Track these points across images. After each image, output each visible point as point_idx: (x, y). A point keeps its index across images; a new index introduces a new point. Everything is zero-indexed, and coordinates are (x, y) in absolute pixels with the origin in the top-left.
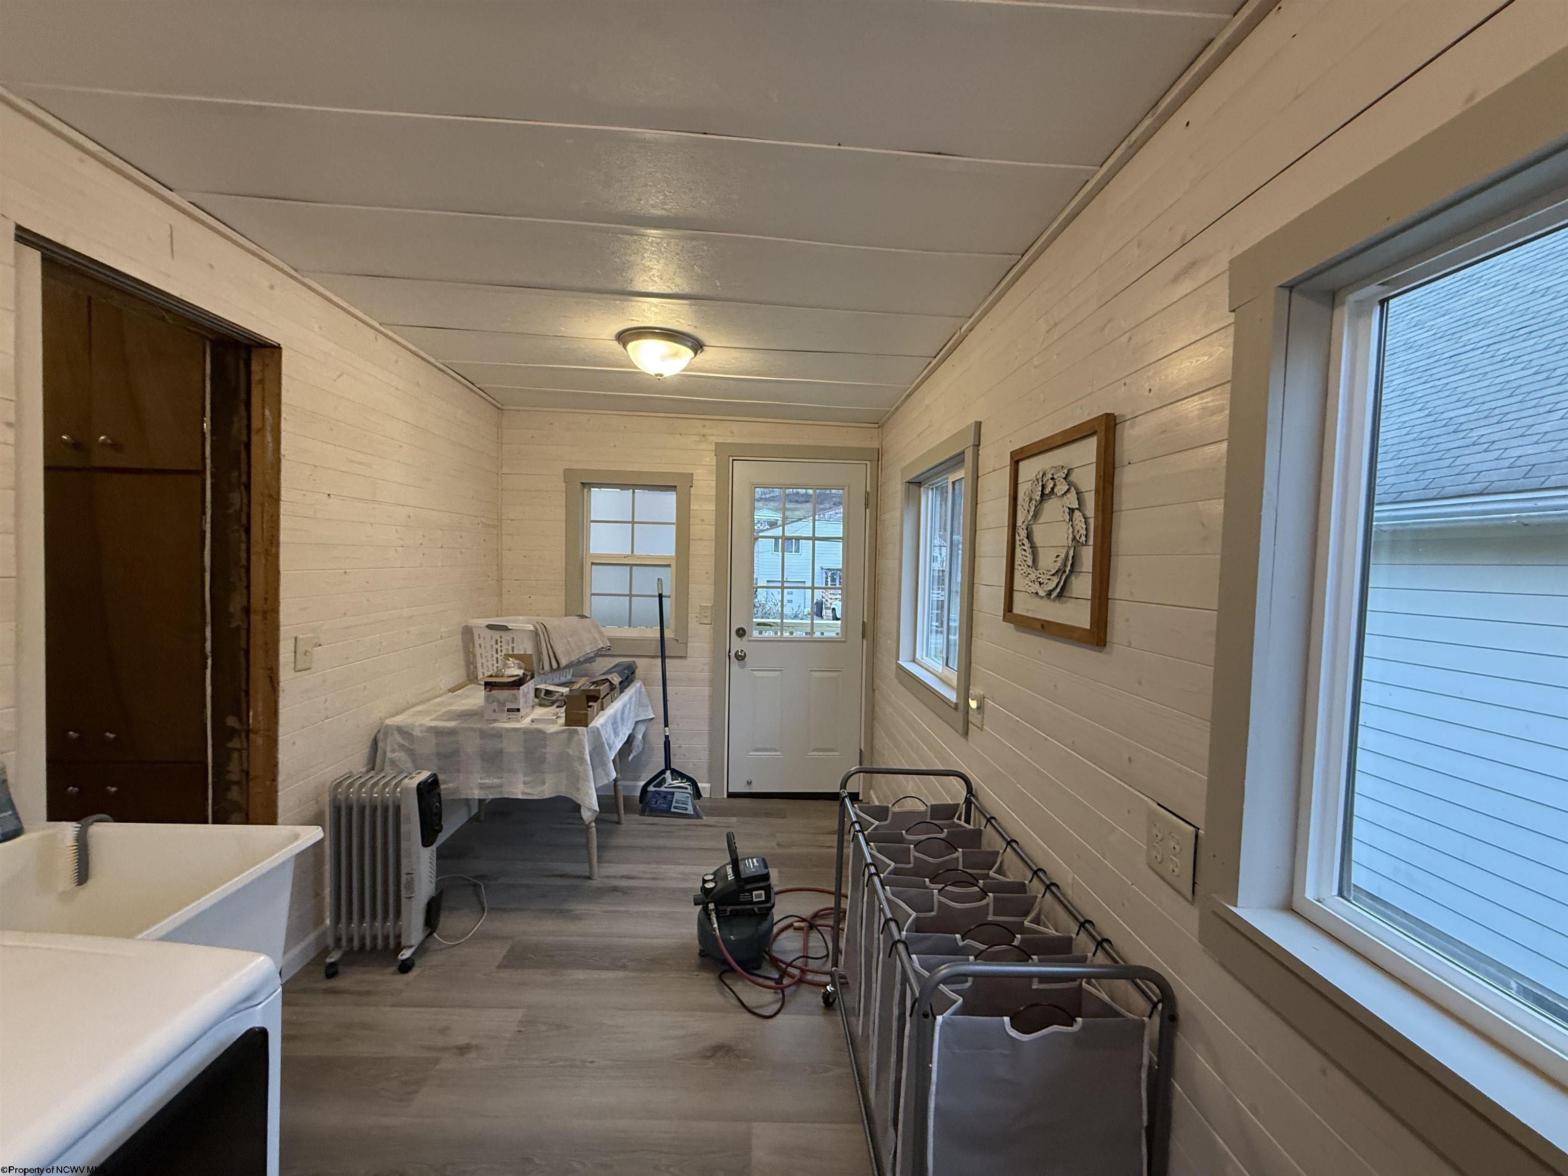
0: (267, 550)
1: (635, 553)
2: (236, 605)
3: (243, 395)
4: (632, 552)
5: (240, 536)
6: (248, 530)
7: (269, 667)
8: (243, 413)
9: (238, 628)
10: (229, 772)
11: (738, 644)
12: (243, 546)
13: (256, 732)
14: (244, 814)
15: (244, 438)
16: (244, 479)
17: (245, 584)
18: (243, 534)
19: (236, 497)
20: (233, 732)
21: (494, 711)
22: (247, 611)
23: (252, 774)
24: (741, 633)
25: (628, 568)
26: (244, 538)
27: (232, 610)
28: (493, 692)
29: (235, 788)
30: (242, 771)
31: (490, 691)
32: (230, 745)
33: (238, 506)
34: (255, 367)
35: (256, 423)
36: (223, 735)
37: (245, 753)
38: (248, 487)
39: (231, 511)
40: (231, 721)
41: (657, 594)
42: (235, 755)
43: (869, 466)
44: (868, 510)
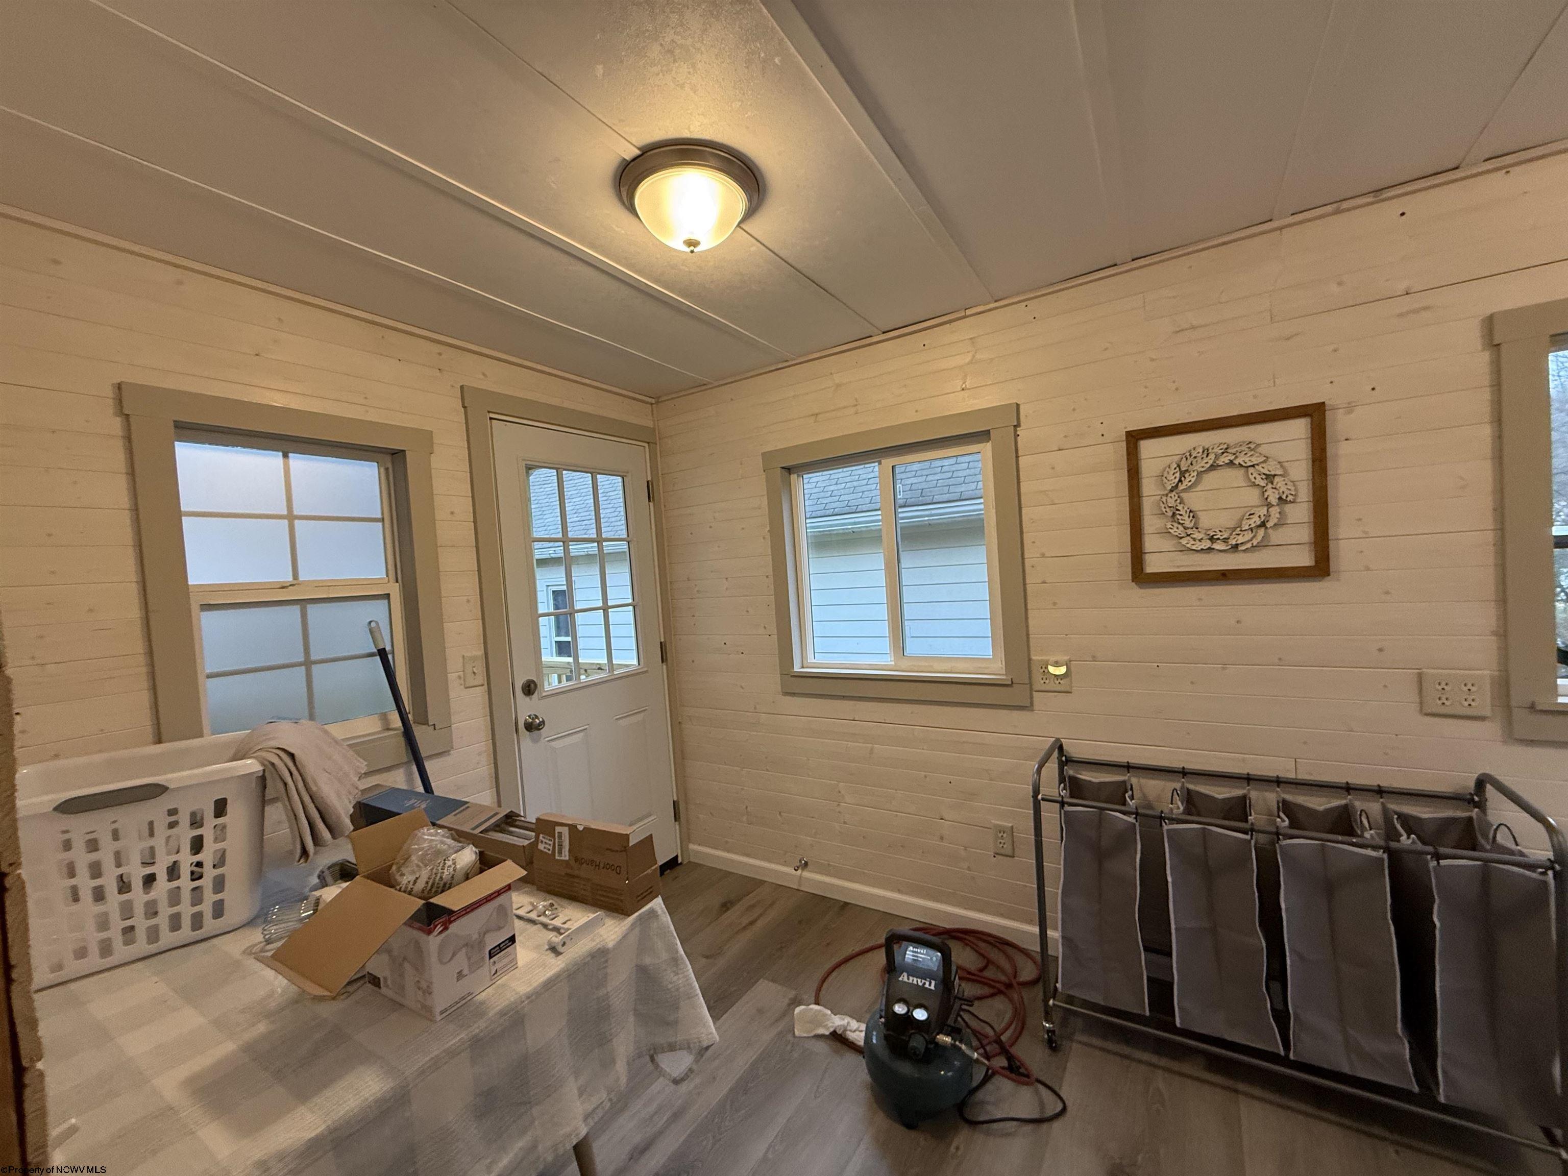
1: (302, 578)
4: (295, 575)
11: (526, 708)
24: (529, 689)
25: (296, 609)
41: (375, 650)
43: (647, 450)
44: (651, 504)
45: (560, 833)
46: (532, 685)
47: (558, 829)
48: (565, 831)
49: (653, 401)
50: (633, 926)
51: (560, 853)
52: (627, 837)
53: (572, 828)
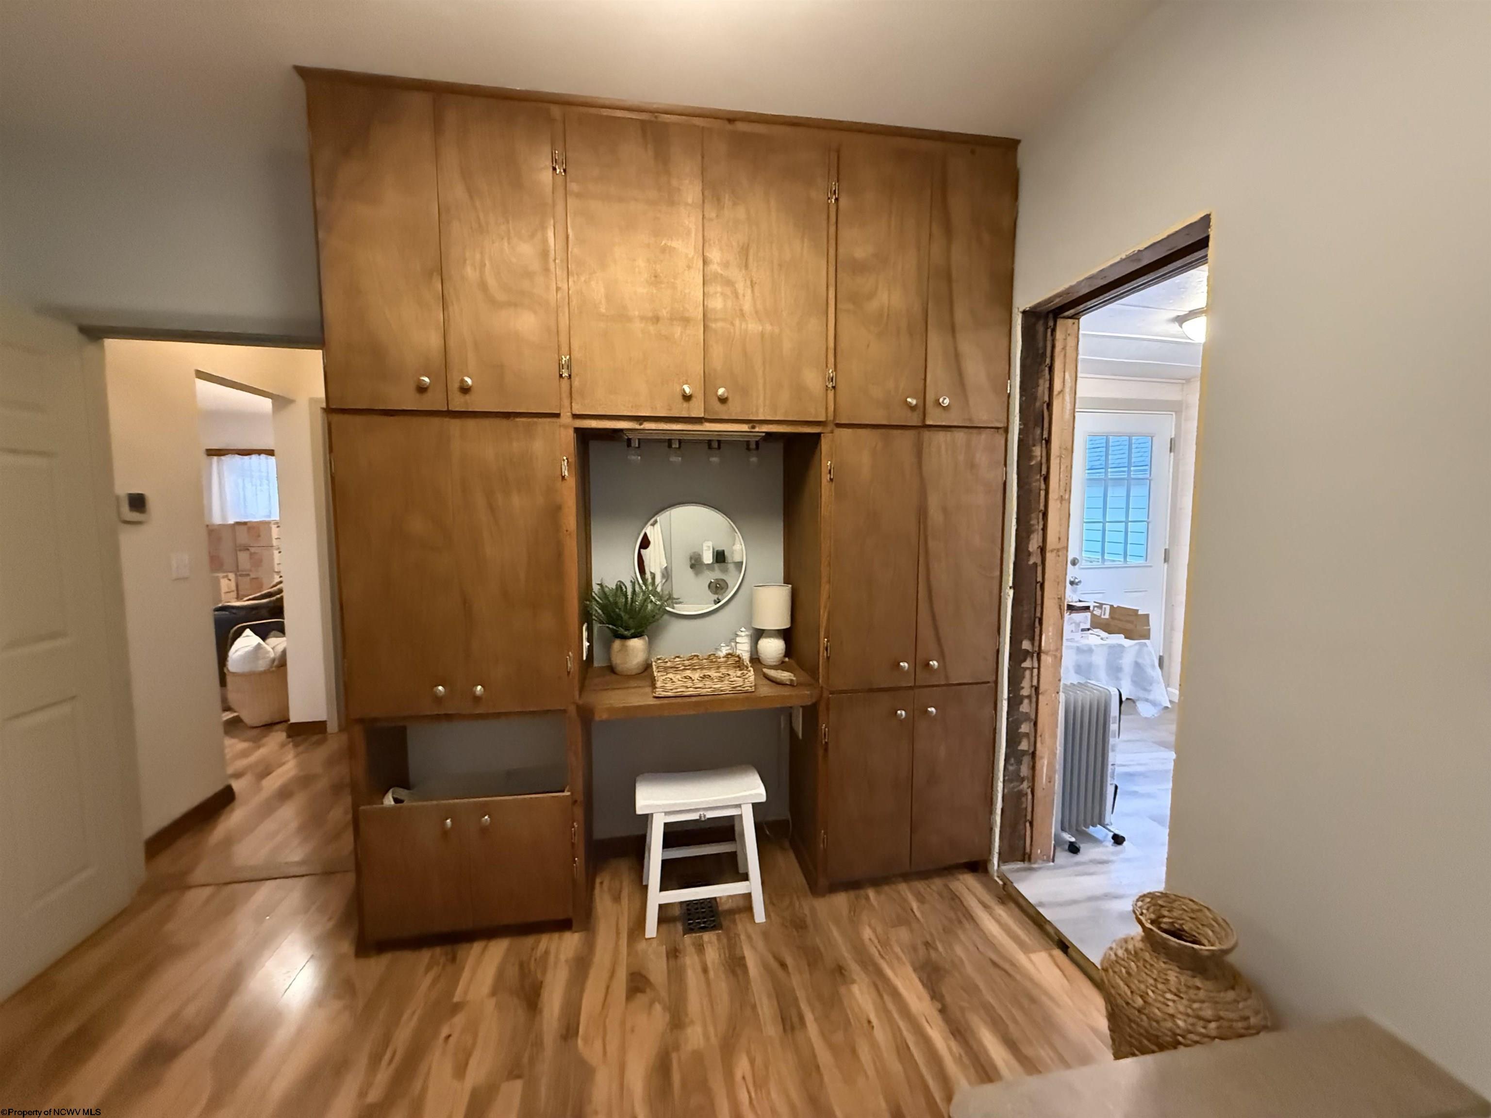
0: (1062, 496)
2: (1034, 545)
3: (1048, 361)
5: (1040, 486)
6: (1046, 479)
7: (1059, 597)
8: (1047, 376)
9: (1035, 564)
10: (1023, 688)
12: (1043, 493)
13: (1047, 653)
14: (1032, 724)
15: (1046, 399)
16: (1045, 435)
17: (1041, 526)
18: (1042, 482)
19: (1037, 451)
20: (1027, 654)
21: (1072, 631)
22: (1043, 549)
23: (1042, 688)
26: (1043, 486)
27: (1031, 549)
28: (1072, 615)
29: (1026, 701)
30: (1032, 686)
31: (1070, 614)
32: (1024, 665)
33: (1039, 459)
34: (1059, 335)
35: (1057, 386)
36: (1017, 656)
37: (1035, 671)
38: (1048, 441)
39: (1033, 463)
40: (1026, 645)
42: (1027, 673)
43: (1174, 416)
44: (1172, 454)
45: (1105, 608)
46: (1076, 561)
47: (1104, 606)
48: (1108, 608)
49: (1184, 381)
50: (1136, 644)
51: (1104, 615)
52: (1137, 610)
53: (1112, 606)
